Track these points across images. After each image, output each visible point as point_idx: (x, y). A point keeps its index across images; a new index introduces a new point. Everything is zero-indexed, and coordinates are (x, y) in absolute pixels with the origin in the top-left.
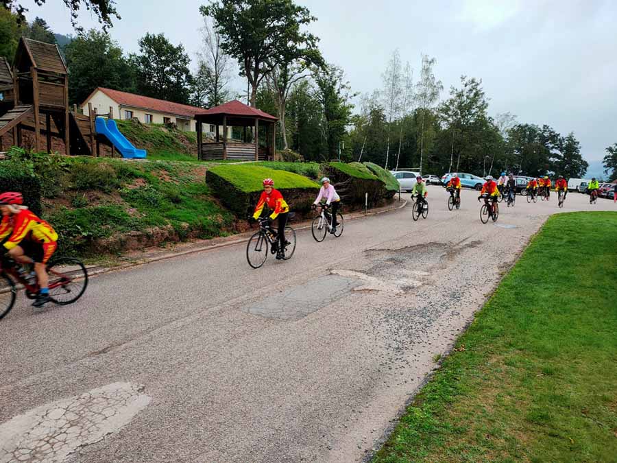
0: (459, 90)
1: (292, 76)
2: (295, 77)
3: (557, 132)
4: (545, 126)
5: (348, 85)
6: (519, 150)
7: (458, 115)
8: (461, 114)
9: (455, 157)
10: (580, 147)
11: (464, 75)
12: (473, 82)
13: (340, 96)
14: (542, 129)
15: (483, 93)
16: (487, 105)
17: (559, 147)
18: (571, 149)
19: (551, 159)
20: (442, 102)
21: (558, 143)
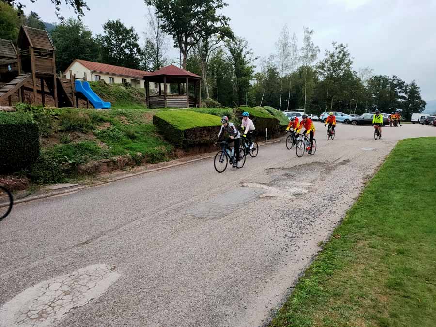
0: (332, 52)
1: (211, 46)
2: (213, 47)
3: (403, 81)
4: (394, 76)
5: (252, 51)
6: (376, 94)
7: (331, 70)
8: (333, 69)
9: (330, 100)
10: (420, 91)
11: (335, 42)
12: (341, 46)
13: (246, 59)
14: (392, 79)
15: (349, 54)
16: (352, 62)
17: (404, 91)
18: (413, 92)
19: (399, 100)
20: (319, 61)
21: (404, 88)
